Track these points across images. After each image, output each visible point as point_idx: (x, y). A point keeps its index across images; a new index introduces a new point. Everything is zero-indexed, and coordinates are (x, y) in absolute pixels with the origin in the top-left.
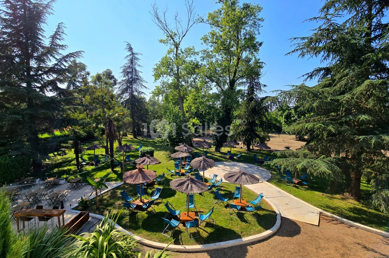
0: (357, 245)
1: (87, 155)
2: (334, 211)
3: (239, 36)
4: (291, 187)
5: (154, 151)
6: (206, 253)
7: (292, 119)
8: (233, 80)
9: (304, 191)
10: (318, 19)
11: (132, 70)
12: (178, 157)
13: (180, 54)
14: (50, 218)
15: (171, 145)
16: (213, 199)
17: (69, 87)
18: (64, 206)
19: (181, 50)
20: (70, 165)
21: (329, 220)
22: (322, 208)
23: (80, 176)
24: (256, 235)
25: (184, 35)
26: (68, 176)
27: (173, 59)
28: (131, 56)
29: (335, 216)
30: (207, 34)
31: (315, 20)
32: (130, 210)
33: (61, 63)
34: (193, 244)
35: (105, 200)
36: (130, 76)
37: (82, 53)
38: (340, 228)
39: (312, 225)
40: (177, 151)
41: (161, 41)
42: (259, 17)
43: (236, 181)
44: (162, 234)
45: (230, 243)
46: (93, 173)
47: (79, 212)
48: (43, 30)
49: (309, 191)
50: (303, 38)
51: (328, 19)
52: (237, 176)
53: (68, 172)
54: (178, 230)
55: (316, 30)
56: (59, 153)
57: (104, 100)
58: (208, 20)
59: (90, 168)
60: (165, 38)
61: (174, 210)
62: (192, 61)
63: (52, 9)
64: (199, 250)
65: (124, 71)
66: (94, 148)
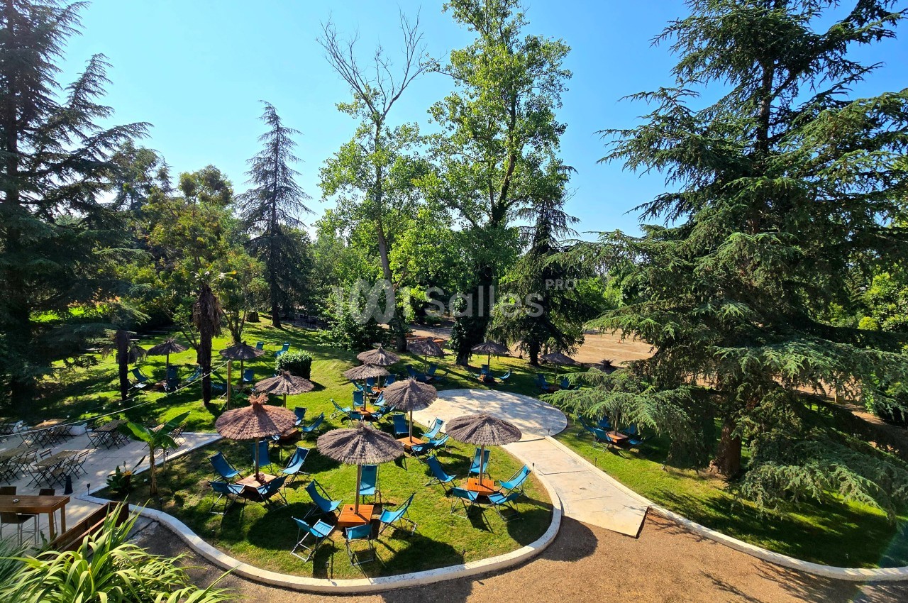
0: (705, 579)
1: (152, 364)
2: (677, 505)
3: (516, 108)
4: (602, 451)
5: (311, 360)
6: (380, 597)
7: (640, 294)
8: (501, 204)
9: (627, 461)
10: (650, 96)
11: (276, 167)
12: (359, 377)
13: (385, 139)
14: (30, 517)
15: (353, 346)
16: (424, 475)
17: (121, 200)
18: (74, 487)
19: (387, 129)
20: (106, 390)
21: (663, 524)
22: (655, 498)
23: (126, 416)
24: (497, 557)
25: (397, 97)
26: (96, 415)
27: (367, 148)
28: (275, 136)
29: (676, 516)
30: (443, 102)
31: (644, 98)
32: (228, 498)
33: (95, 148)
34: (356, 577)
35: (176, 473)
36: (270, 180)
37: (148, 127)
38: (680, 542)
39: (624, 535)
40: (361, 363)
41: (341, 107)
42: (562, 68)
43: (469, 436)
44: (292, 553)
45: (435, 575)
46: (158, 410)
47: (106, 502)
48: (56, 69)
49: (639, 460)
50: (625, 132)
51: (670, 98)
52: (474, 426)
53: (97, 406)
54: (328, 545)
55: (648, 117)
56: (80, 359)
57: (198, 238)
58: (449, 68)
59: (152, 397)
60: (350, 100)
61: (327, 498)
62: (408, 157)
63: (77, 22)
64: (366, 589)
65: (257, 169)
66: (165, 350)
